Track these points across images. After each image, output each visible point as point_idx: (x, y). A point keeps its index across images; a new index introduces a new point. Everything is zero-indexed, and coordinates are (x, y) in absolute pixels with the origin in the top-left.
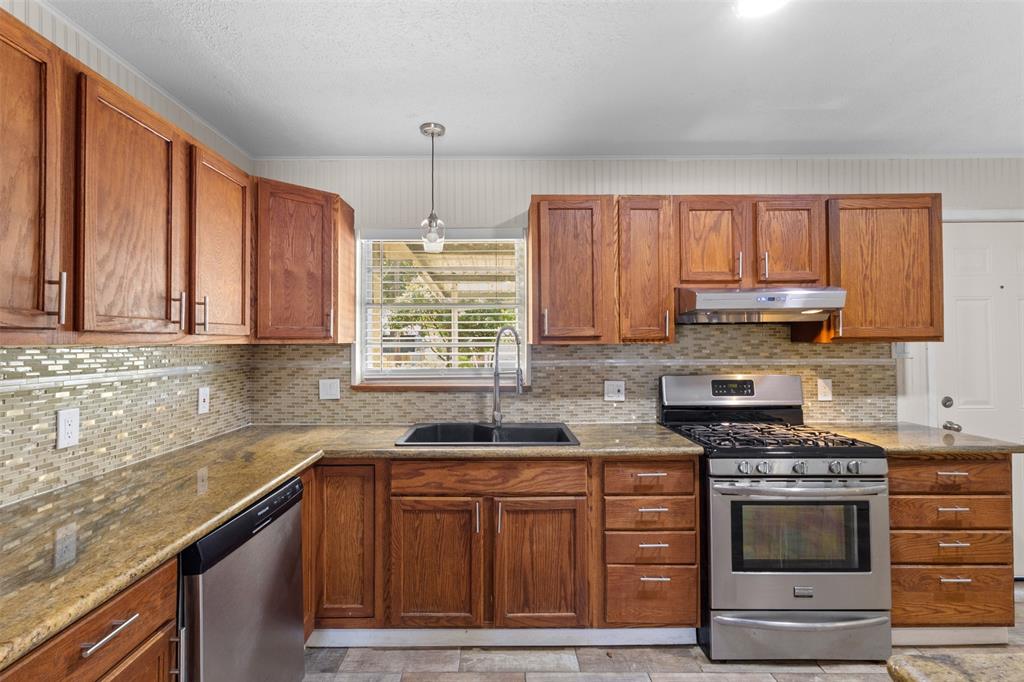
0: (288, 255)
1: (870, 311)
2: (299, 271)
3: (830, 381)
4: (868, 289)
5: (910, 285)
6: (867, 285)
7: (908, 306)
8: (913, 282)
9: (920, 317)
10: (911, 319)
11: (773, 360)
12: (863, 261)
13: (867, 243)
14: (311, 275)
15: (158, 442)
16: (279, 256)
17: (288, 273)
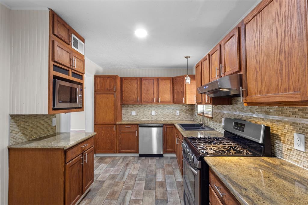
0: (178, 89)
1: (259, 84)
2: (179, 91)
3: (303, 136)
4: (258, 70)
5: (282, 58)
6: (258, 66)
7: (281, 76)
8: (285, 54)
9: (291, 84)
10: (284, 86)
11: (269, 116)
12: (255, 51)
13: (257, 39)
14: (181, 92)
15: (167, 118)
16: (177, 89)
17: (178, 92)
